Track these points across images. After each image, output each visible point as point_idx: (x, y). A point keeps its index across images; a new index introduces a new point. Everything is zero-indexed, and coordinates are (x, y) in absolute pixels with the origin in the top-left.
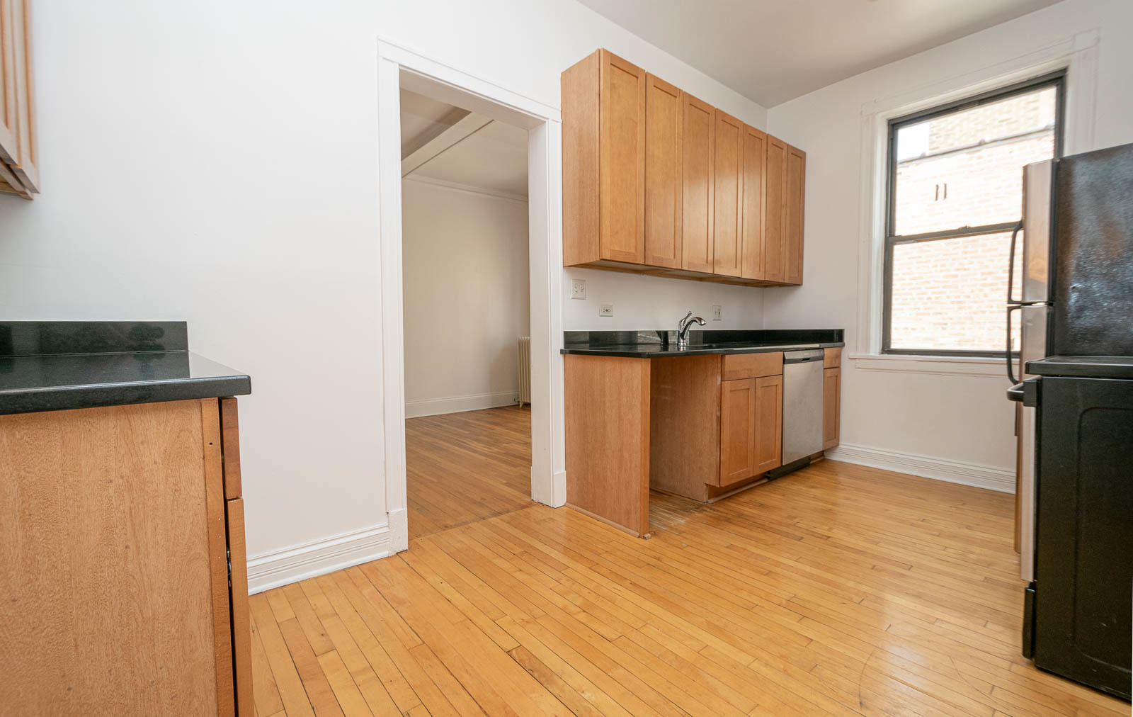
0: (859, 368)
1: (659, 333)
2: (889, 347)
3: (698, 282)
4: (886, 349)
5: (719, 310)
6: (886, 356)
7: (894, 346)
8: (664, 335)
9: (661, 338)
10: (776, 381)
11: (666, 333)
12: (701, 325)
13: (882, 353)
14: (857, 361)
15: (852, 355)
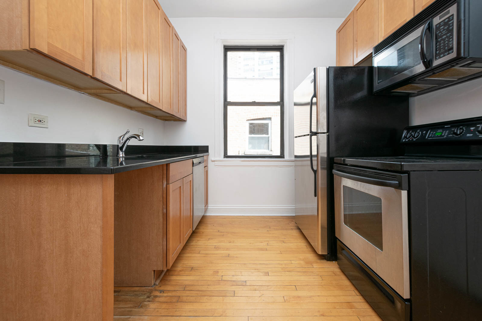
0: (216, 166)
1: (98, 146)
2: (227, 155)
3: (128, 110)
4: (226, 156)
5: (142, 131)
6: (226, 159)
7: (229, 154)
8: (103, 148)
9: (100, 151)
10: (190, 178)
11: (105, 146)
12: (140, 140)
13: (224, 158)
14: (215, 162)
15: (213, 159)
